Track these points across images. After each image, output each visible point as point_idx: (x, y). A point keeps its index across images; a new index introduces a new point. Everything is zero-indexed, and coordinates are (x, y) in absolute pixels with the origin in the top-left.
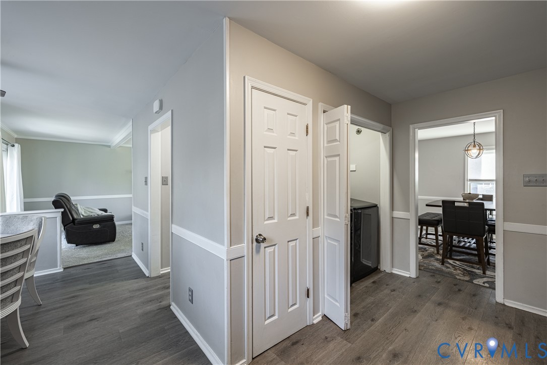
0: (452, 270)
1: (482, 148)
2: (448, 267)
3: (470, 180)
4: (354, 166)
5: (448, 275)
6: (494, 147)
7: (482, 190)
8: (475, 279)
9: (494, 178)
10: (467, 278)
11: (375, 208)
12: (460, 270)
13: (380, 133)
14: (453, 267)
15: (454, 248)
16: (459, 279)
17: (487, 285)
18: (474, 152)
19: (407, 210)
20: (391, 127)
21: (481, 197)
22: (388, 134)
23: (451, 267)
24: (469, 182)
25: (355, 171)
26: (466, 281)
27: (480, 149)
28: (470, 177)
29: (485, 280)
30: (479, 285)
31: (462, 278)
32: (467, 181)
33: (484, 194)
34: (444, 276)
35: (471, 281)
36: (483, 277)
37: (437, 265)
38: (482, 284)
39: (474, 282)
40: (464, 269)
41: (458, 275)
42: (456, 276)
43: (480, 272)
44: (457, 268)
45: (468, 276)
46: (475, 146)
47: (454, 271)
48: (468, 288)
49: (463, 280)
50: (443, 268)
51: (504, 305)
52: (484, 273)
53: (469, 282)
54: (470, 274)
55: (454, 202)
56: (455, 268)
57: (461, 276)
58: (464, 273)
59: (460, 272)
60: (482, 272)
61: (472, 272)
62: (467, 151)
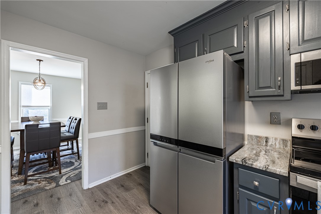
0: (37, 185)
2: (32, 185)
5: (38, 191)
8: (59, 181)
10: (54, 185)
12: (43, 181)
14: (35, 181)
16: (50, 189)
17: (69, 181)
23: (34, 182)
26: (55, 187)
28: (23, 104)
29: (64, 178)
30: (65, 184)
31: (51, 187)
32: (21, 107)
34: (35, 194)
35: (58, 185)
36: (62, 177)
37: (20, 188)
38: (66, 183)
39: (62, 184)
40: (45, 178)
41: (46, 186)
42: (45, 188)
43: (56, 174)
44: (39, 180)
45: (52, 182)
46: (40, 81)
47: (40, 185)
48: (62, 192)
49: (53, 188)
50: (29, 187)
51: (89, 189)
52: (60, 173)
53: (57, 187)
54: (52, 179)
55: (38, 125)
56: (38, 181)
57: (48, 186)
58: (48, 181)
59: (44, 183)
60: (58, 173)
61: (52, 176)
62: (35, 83)
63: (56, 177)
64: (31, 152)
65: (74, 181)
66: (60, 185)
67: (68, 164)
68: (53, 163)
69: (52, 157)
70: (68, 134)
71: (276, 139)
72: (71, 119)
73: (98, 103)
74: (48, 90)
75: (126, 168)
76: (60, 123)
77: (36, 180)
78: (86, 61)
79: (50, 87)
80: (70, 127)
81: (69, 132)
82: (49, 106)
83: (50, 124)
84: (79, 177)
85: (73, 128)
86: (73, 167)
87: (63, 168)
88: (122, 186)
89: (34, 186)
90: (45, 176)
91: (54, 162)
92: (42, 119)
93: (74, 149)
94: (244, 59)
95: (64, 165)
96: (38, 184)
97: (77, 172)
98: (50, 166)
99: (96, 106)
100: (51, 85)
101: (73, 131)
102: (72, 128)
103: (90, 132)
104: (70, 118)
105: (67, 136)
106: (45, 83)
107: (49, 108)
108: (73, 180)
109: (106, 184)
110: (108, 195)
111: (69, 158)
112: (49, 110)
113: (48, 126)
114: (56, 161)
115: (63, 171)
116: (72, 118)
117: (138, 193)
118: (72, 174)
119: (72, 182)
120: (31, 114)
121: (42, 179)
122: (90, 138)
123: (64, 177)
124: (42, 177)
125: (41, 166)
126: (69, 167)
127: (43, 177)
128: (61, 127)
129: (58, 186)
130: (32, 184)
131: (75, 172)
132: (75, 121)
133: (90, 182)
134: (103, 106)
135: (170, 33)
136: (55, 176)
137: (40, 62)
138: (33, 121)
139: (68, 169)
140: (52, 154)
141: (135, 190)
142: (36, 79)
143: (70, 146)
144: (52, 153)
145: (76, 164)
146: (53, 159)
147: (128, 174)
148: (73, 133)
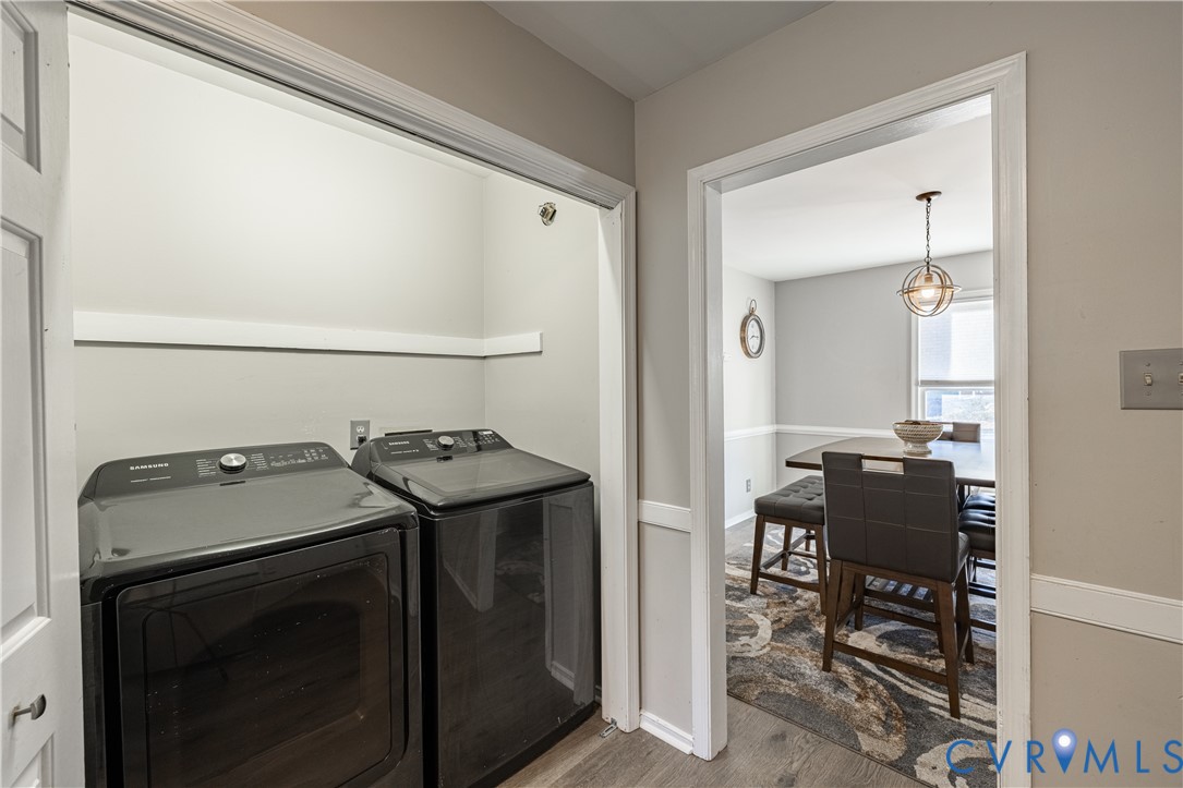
1: (948, 283)
2: (840, 684)
3: (926, 383)
4: (537, 336)
6: (991, 291)
7: (952, 410)
8: (923, 750)
9: (991, 376)
10: (894, 747)
11: (583, 490)
12: (878, 697)
13: (595, 210)
15: (867, 600)
16: (868, 754)
18: (929, 293)
19: (683, 498)
20: (631, 181)
21: (949, 429)
22: (618, 209)
24: (920, 389)
25: (541, 352)
26: (892, 765)
27: (943, 287)
28: (924, 372)
31: (879, 747)
32: (917, 384)
33: (957, 421)
35: (906, 766)
37: (808, 672)
39: (922, 773)
40: (892, 688)
41: (867, 730)
42: (859, 734)
43: (940, 703)
44: (871, 682)
45: (898, 732)
47: (857, 705)
49: (882, 763)
50: (826, 689)
52: (954, 712)
53: (900, 770)
54: (907, 716)
55: (860, 459)
56: (865, 687)
57: (874, 735)
58: (889, 713)
59: (874, 707)
61: (917, 703)
63: (930, 717)
66: (913, 775)
77: (861, 677)
90: (898, 684)
121: (881, 687)
124: (887, 677)
127: (890, 679)
129: (905, 772)
130: (841, 682)
136: (932, 709)
137: (929, 200)
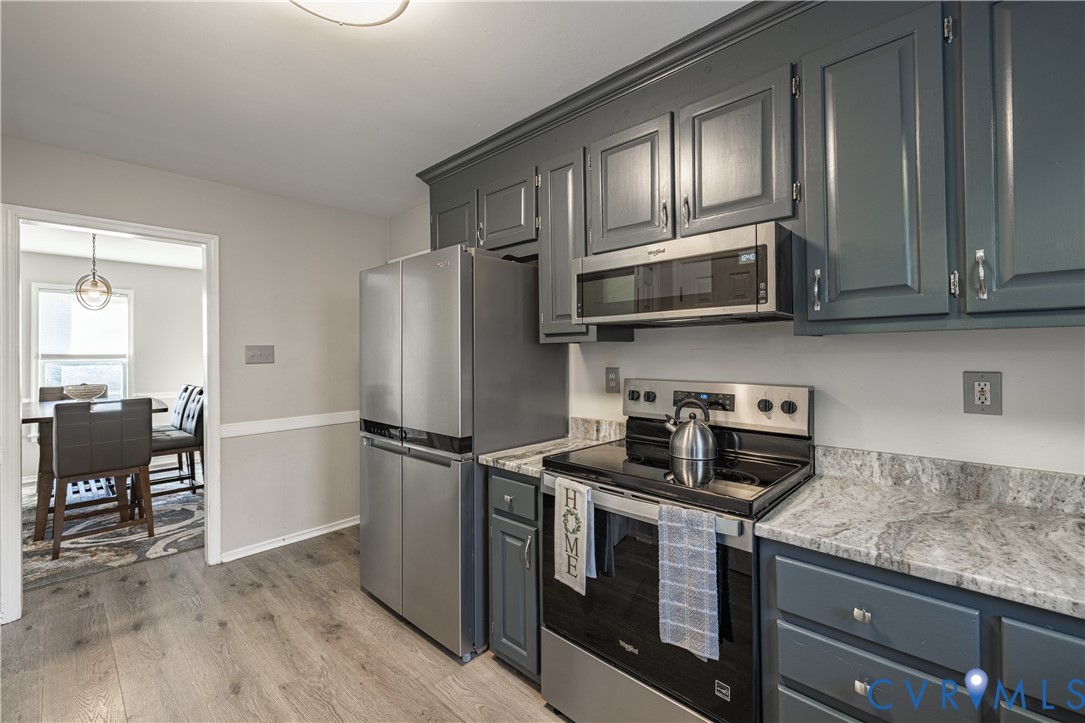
0: (86, 558)
2: (73, 559)
3: (45, 357)
5: (90, 571)
8: (146, 552)
10: (131, 558)
12: (103, 551)
14: (83, 552)
16: (120, 566)
17: (171, 551)
18: (93, 295)
23: (78, 554)
24: (40, 361)
26: (135, 562)
29: (161, 544)
30: (162, 557)
31: (123, 561)
34: (83, 576)
35: (142, 559)
36: (155, 542)
37: (42, 566)
38: (165, 553)
39: (151, 557)
40: (108, 545)
41: (111, 561)
42: (109, 564)
43: (140, 536)
44: (93, 549)
45: (128, 553)
46: (95, 284)
47: (95, 558)
48: (151, 572)
49: (130, 564)
50: (67, 564)
51: (222, 564)
52: (151, 534)
53: (141, 561)
54: (129, 548)
55: (89, 405)
56: (90, 552)
57: (117, 560)
58: (116, 551)
59: (106, 554)
60: (146, 534)
61: (129, 542)
62: (80, 291)
63: (140, 543)
64: (69, 476)
65: (186, 550)
66: (149, 559)
67: (177, 515)
68: (133, 514)
69: (129, 498)
70: (177, 434)
71: (610, 423)
72: (189, 391)
73: (249, 348)
74: (120, 309)
75: (330, 518)
76: (149, 401)
77: (84, 550)
78: (215, 241)
79: (126, 299)
80: (185, 416)
81: (181, 429)
82: (124, 356)
83: (123, 402)
84: (199, 543)
85: (193, 417)
86: (188, 522)
87: (160, 524)
88: (310, 556)
89: (77, 563)
90: (110, 542)
91: (137, 510)
92: (101, 392)
93: (196, 479)
94: (537, 255)
95: (163, 519)
96: (89, 558)
97: (197, 531)
98: (123, 521)
99: (242, 355)
100: (131, 293)
101: (191, 425)
102: (189, 416)
103: (222, 421)
104: (186, 390)
105: (173, 440)
106: (109, 291)
107: (126, 360)
108: (183, 548)
109: (270, 555)
110: (266, 573)
111: (180, 502)
112: (124, 365)
113: (118, 407)
114: (139, 506)
115: (158, 530)
116: (190, 388)
117: (344, 568)
118: (183, 537)
119: (180, 552)
120: (71, 377)
121: (101, 547)
122: (224, 436)
123: (160, 542)
124: (100, 544)
125: (98, 519)
126: (178, 521)
127: (103, 543)
128: (152, 411)
129: (144, 561)
130: (73, 557)
131: (191, 531)
132: (198, 396)
133: (224, 549)
134: (262, 355)
135: (418, 175)
136: (137, 540)
138: (76, 396)
139: (175, 526)
140: (129, 491)
141: (339, 563)
142: (82, 281)
143: (186, 471)
144: (128, 488)
145: (197, 515)
146: (133, 501)
147: (335, 533)
148: (193, 432)
